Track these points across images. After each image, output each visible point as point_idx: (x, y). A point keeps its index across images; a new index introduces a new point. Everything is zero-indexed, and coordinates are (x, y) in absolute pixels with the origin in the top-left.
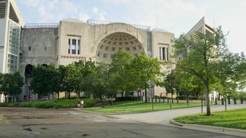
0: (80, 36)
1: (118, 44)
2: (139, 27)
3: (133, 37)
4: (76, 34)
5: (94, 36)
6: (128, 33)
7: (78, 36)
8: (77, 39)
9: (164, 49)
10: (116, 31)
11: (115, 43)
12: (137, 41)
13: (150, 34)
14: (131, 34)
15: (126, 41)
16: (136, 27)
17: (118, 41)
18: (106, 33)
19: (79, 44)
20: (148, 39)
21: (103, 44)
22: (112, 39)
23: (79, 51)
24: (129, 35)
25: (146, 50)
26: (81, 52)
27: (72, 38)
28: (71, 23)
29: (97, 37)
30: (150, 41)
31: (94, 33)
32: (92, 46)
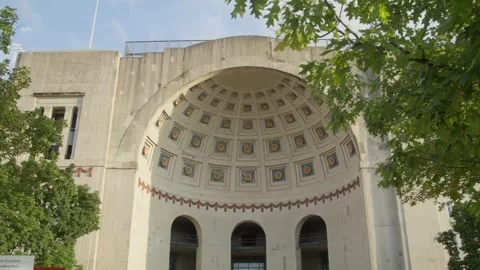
0: (80, 95)
4: (66, 88)
5: (138, 91)
6: (275, 66)
7: (73, 95)
8: (69, 104)
10: (225, 66)
18: (183, 75)
21: (182, 120)
22: (215, 102)
23: (70, 149)
26: (76, 151)
27: (51, 104)
28: (52, 54)
29: (147, 91)
31: (138, 78)
32: (126, 124)
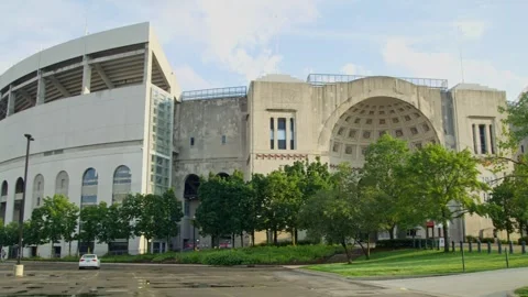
0: (294, 111)
1: (376, 122)
2: (421, 83)
3: (410, 106)
4: (284, 106)
5: (324, 109)
6: (399, 96)
7: (290, 111)
8: (288, 116)
9: (482, 127)
10: (372, 95)
11: (369, 122)
12: (418, 114)
13: (447, 96)
14: (405, 99)
15: (393, 116)
16: (415, 82)
17: (376, 117)
18: (349, 100)
19: (292, 129)
20: (443, 108)
21: (345, 125)
22: (362, 112)
23: (292, 142)
24: (401, 102)
25: (440, 134)
26: (298, 144)
27: (277, 115)
28: (273, 83)
29: (329, 110)
30: (449, 112)
31: (324, 102)
32: (320, 129)
